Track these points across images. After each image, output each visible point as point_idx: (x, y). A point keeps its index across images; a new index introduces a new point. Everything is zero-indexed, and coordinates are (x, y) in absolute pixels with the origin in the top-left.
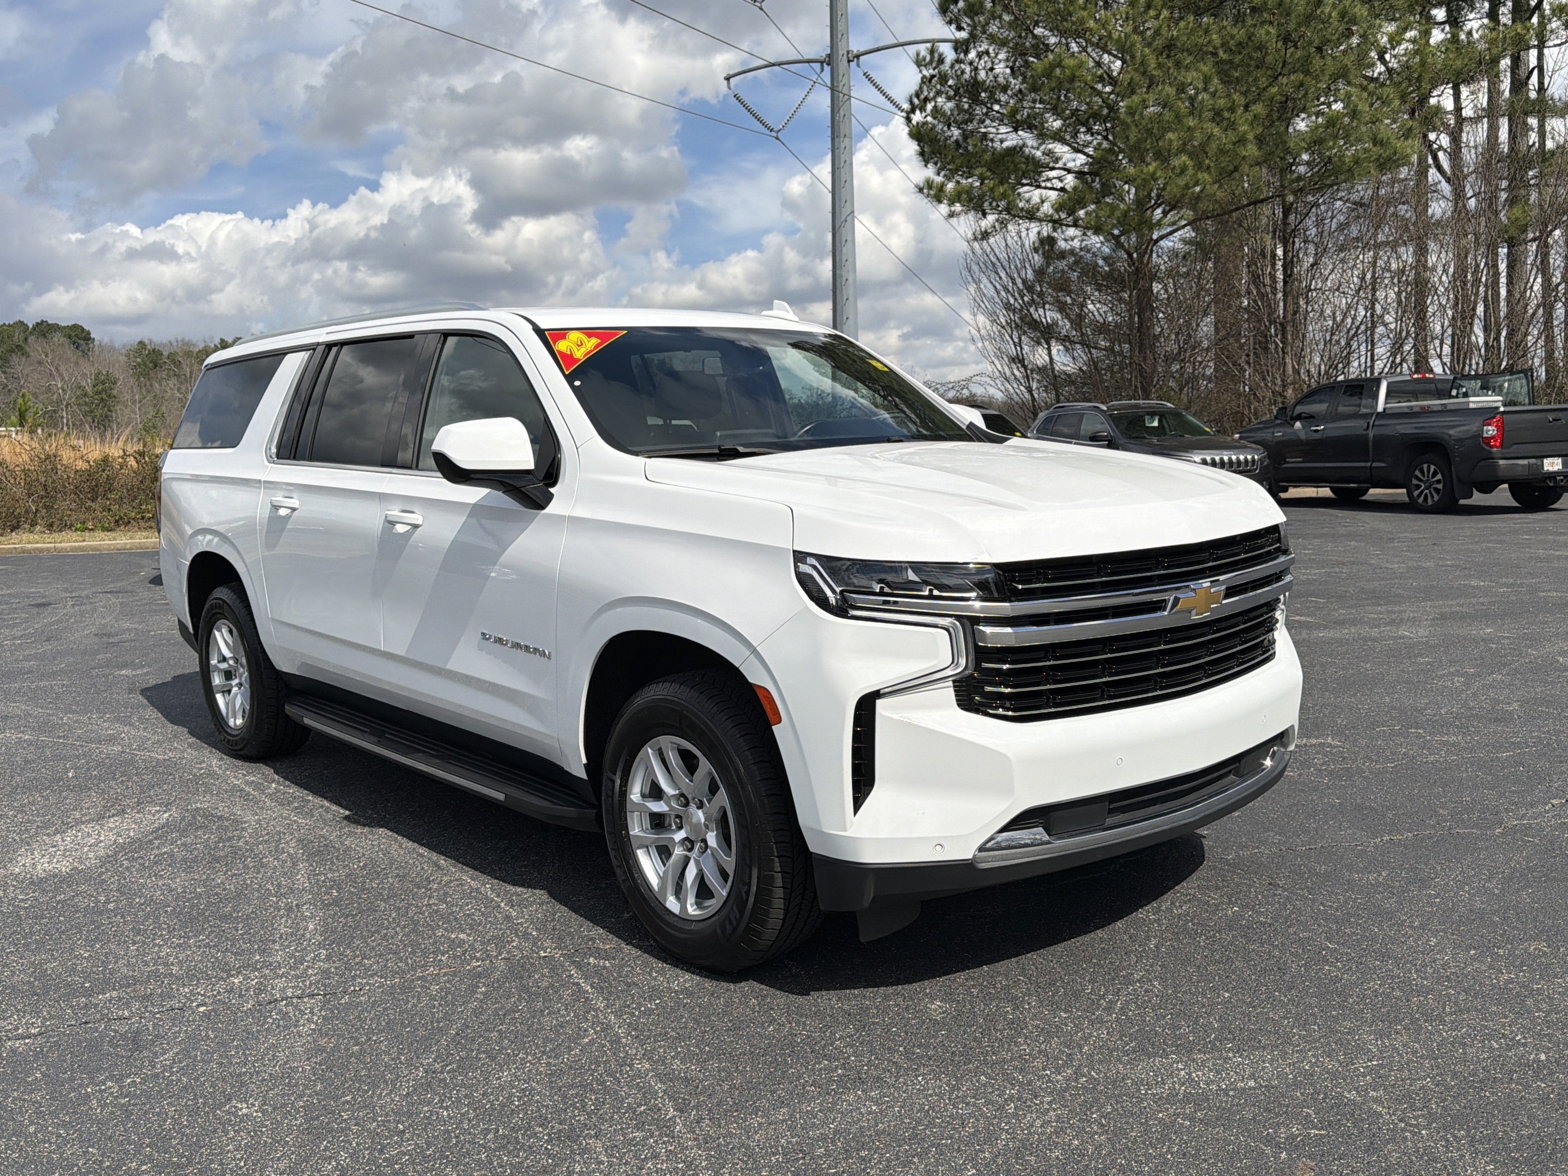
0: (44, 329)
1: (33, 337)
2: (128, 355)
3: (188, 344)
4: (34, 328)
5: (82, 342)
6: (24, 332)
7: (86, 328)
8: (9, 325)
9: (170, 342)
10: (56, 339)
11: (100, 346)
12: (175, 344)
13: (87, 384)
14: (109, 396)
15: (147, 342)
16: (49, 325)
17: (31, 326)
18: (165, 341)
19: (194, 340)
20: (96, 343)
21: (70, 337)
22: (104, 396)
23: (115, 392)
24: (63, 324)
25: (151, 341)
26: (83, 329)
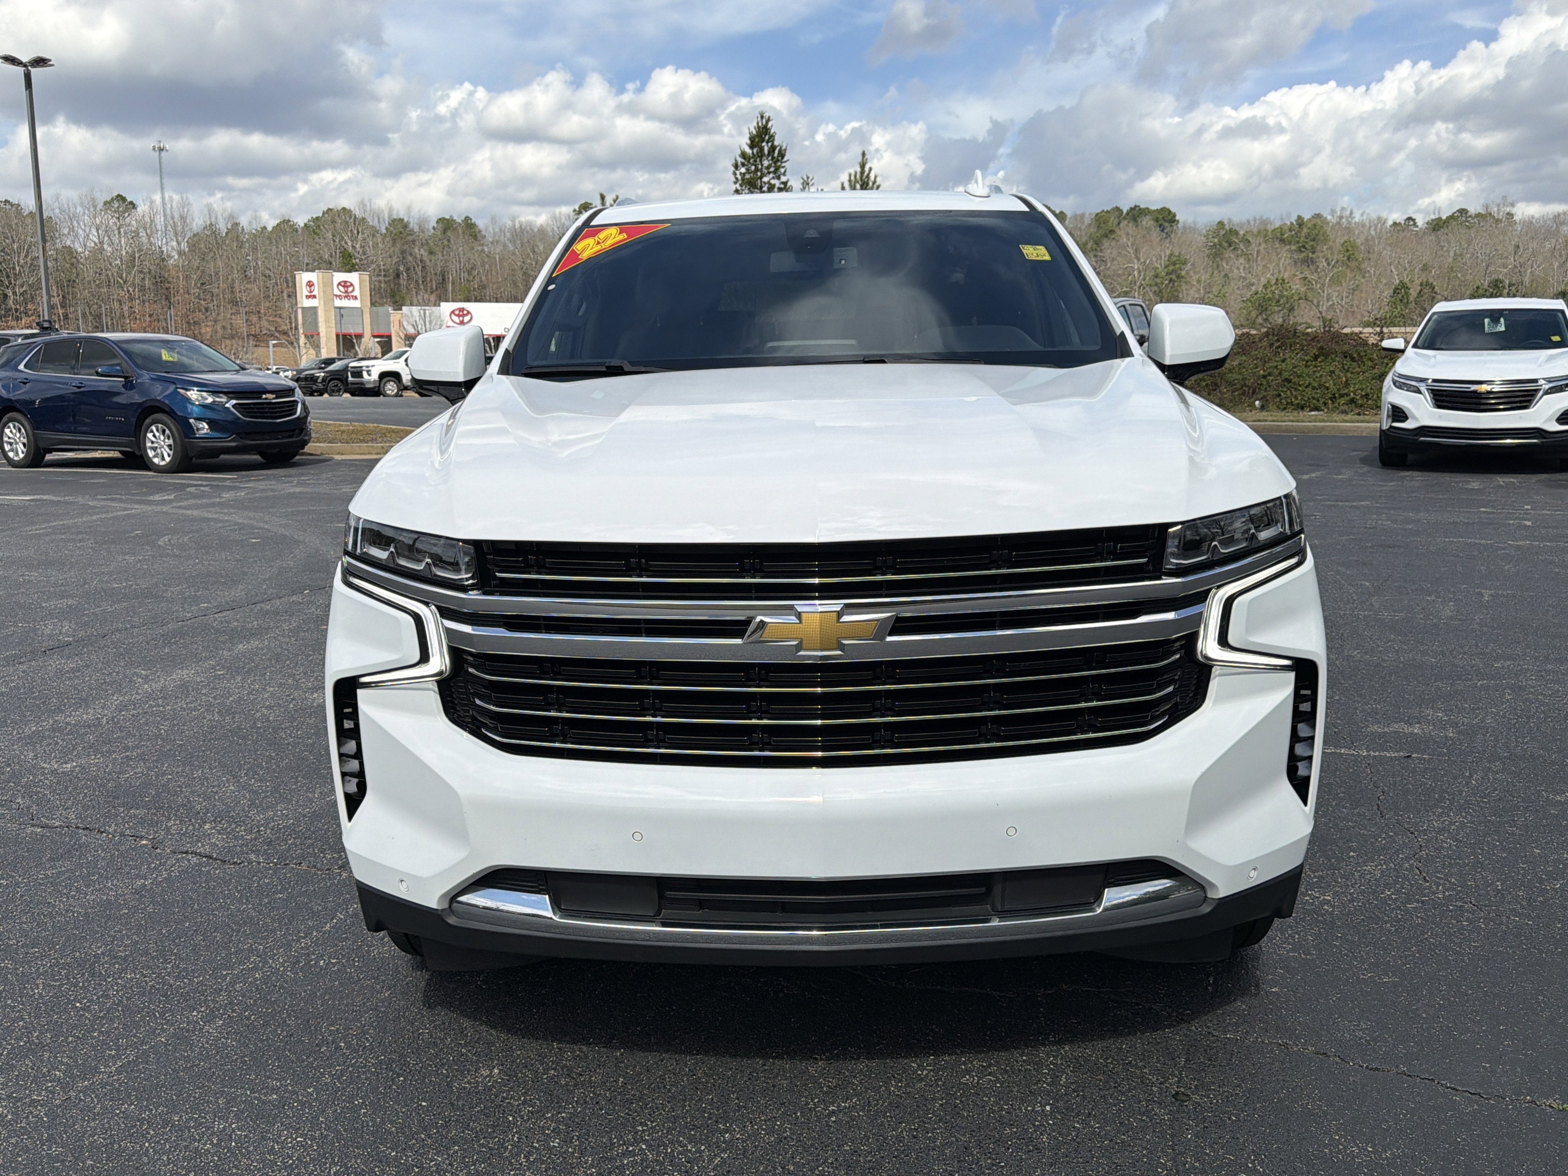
0: (1136, 213)
1: (1126, 222)
2: (1206, 236)
3: (1265, 222)
4: (1128, 214)
5: (1166, 224)
6: (1119, 217)
7: (1173, 210)
8: (1108, 212)
9: (1248, 221)
10: (1144, 223)
11: (1184, 227)
12: (1252, 223)
13: (1160, 265)
14: (1178, 277)
15: (1226, 222)
16: (1140, 209)
17: (1125, 211)
18: (1244, 220)
19: (1272, 218)
20: (1180, 225)
21: (1157, 220)
22: (1174, 277)
23: (1183, 273)
24: (1153, 208)
25: (1230, 220)
26: (1170, 212)
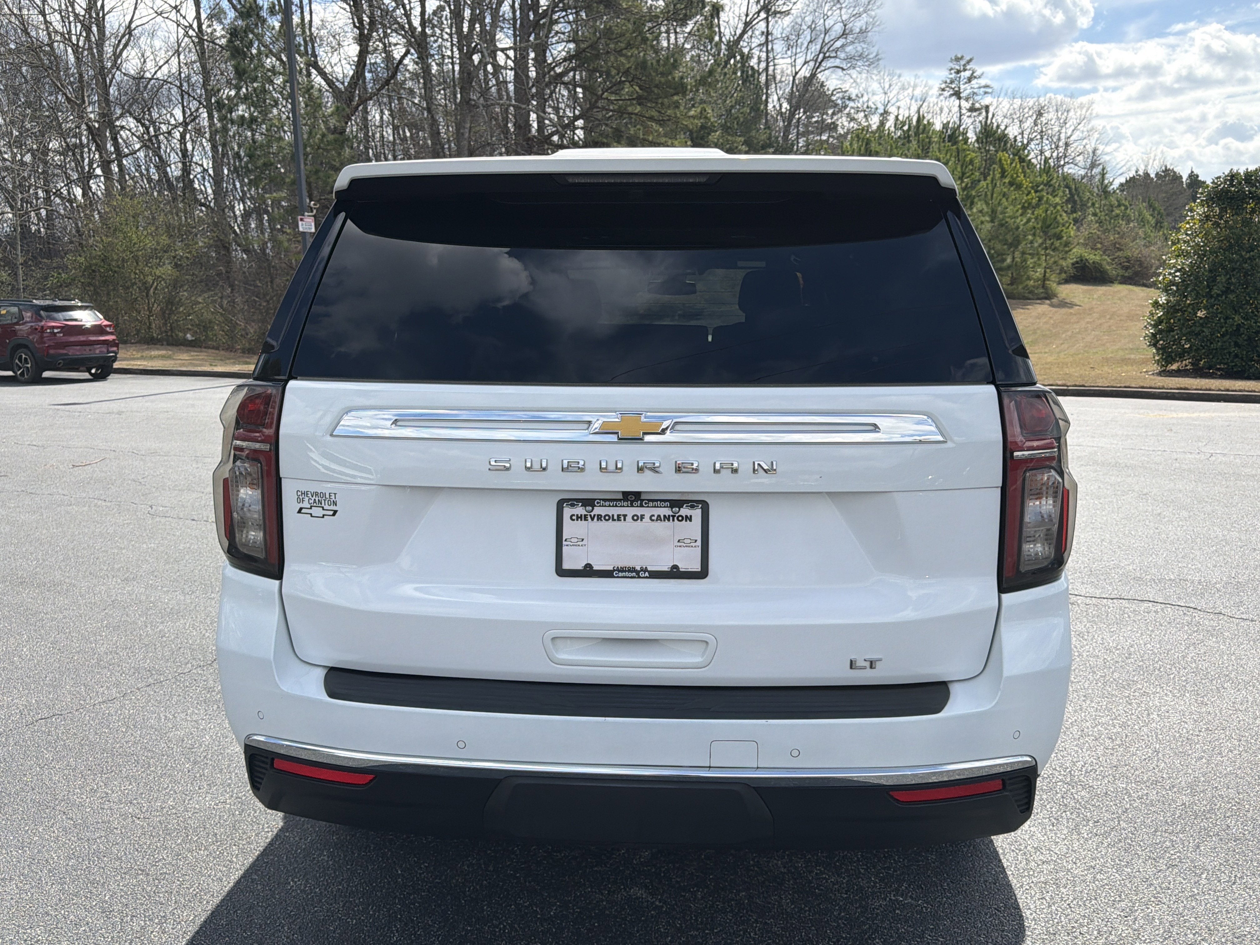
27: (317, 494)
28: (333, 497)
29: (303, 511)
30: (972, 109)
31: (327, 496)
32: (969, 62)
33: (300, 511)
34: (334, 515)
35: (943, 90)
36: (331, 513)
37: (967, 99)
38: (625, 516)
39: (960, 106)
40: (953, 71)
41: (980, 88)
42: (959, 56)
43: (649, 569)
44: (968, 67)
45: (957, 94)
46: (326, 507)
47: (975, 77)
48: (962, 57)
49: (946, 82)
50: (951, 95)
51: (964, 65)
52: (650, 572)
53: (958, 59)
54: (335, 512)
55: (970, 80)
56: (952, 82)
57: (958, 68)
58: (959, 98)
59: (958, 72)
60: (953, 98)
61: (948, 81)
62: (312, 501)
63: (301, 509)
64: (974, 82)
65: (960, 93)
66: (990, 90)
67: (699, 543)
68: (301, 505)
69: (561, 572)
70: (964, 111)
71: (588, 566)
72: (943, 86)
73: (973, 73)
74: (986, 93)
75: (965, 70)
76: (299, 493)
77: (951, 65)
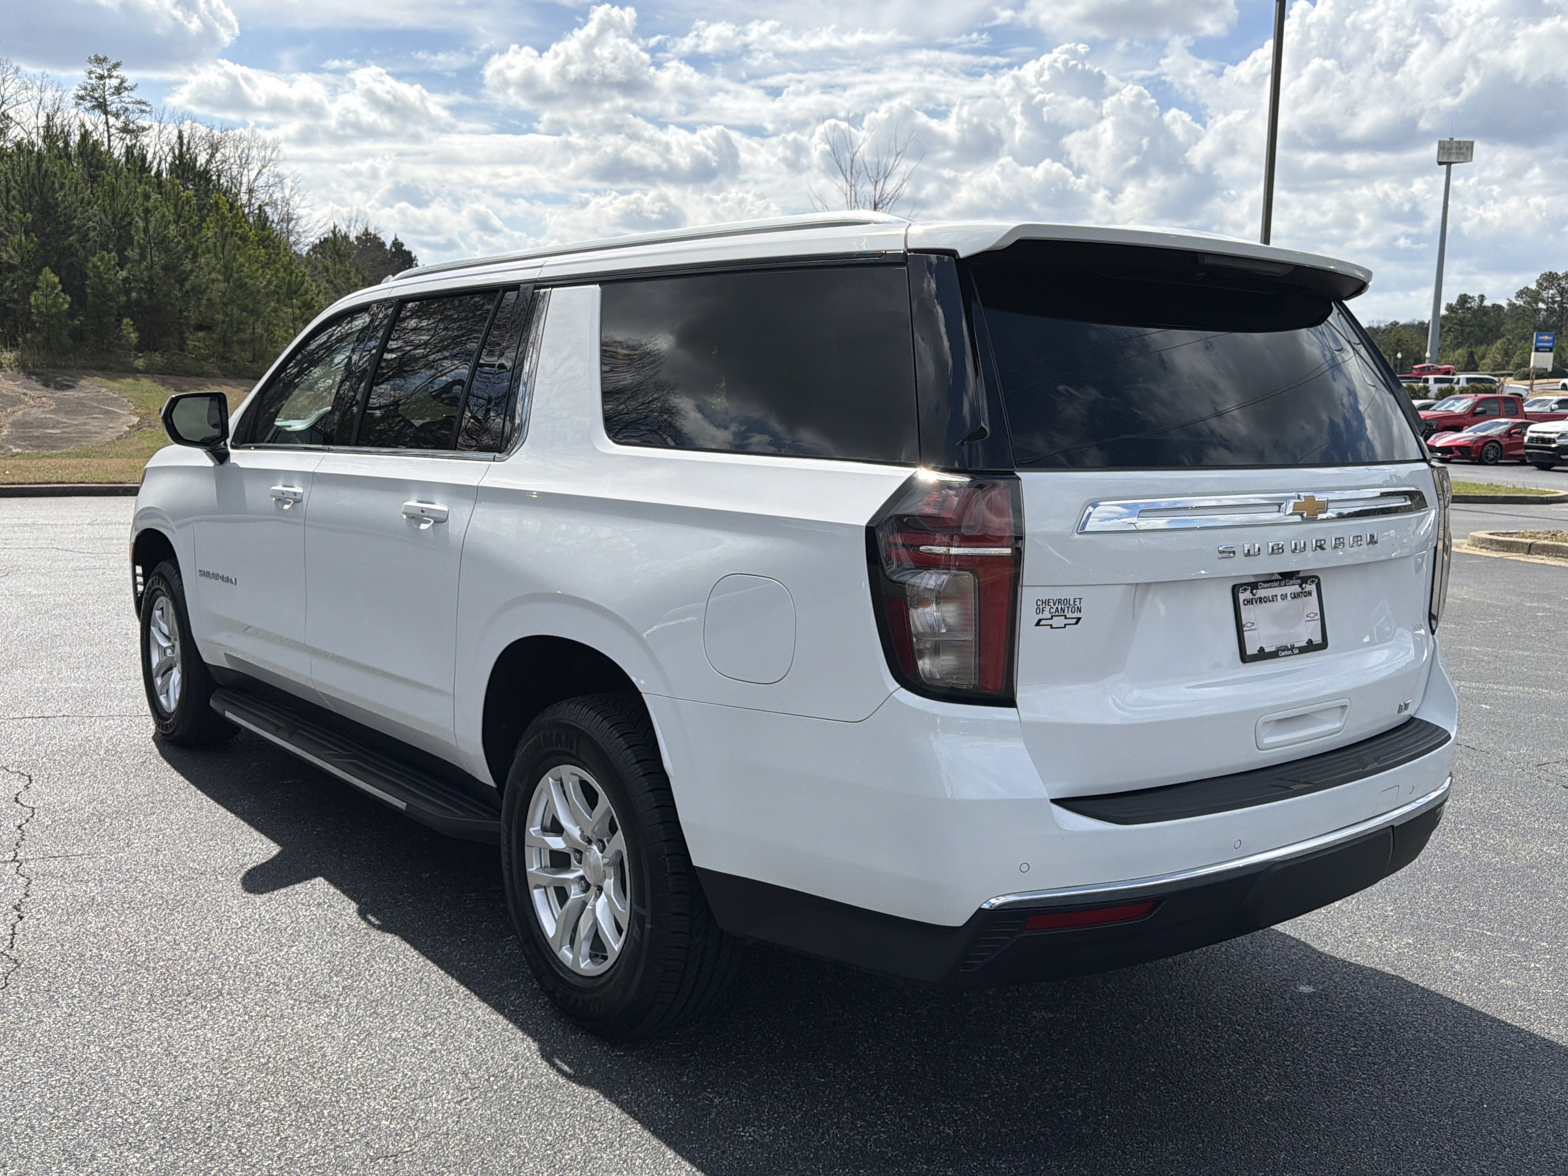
27: (1060, 601)
28: (1078, 603)
29: (1042, 623)
30: (125, 130)
31: (1072, 603)
32: (116, 66)
33: (1038, 624)
34: (1077, 623)
35: (82, 98)
36: (1074, 621)
37: (117, 116)
38: (1276, 596)
39: (107, 123)
40: (93, 76)
41: (134, 103)
42: (101, 56)
43: (1296, 645)
44: (115, 73)
45: (102, 106)
46: (1069, 615)
47: (126, 89)
48: (105, 59)
49: (85, 89)
50: (94, 107)
51: (109, 70)
52: (1299, 648)
53: (99, 61)
54: (1079, 619)
55: (118, 90)
56: (93, 90)
57: (99, 71)
58: (106, 113)
59: (102, 77)
60: (97, 112)
61: (89, 87)
62: (1053, 611)
63: (1040, 620)
64: (125, 94)
65: (106, 105)
66: (148, 109)
67: (1318, 617)
68: (1041, 616)
69: (1245, 658)
70: (113, 131)
71: (1262, 649)
72: (82, 93)
73: (122, 82)
74: (142, 111)
75: (110, 77)
76: (1039, 603)
77: (91, 67)
